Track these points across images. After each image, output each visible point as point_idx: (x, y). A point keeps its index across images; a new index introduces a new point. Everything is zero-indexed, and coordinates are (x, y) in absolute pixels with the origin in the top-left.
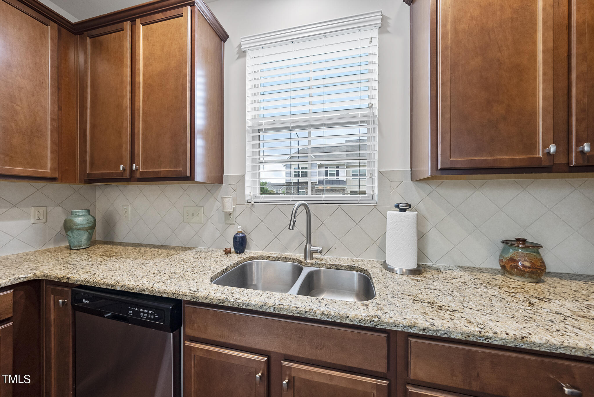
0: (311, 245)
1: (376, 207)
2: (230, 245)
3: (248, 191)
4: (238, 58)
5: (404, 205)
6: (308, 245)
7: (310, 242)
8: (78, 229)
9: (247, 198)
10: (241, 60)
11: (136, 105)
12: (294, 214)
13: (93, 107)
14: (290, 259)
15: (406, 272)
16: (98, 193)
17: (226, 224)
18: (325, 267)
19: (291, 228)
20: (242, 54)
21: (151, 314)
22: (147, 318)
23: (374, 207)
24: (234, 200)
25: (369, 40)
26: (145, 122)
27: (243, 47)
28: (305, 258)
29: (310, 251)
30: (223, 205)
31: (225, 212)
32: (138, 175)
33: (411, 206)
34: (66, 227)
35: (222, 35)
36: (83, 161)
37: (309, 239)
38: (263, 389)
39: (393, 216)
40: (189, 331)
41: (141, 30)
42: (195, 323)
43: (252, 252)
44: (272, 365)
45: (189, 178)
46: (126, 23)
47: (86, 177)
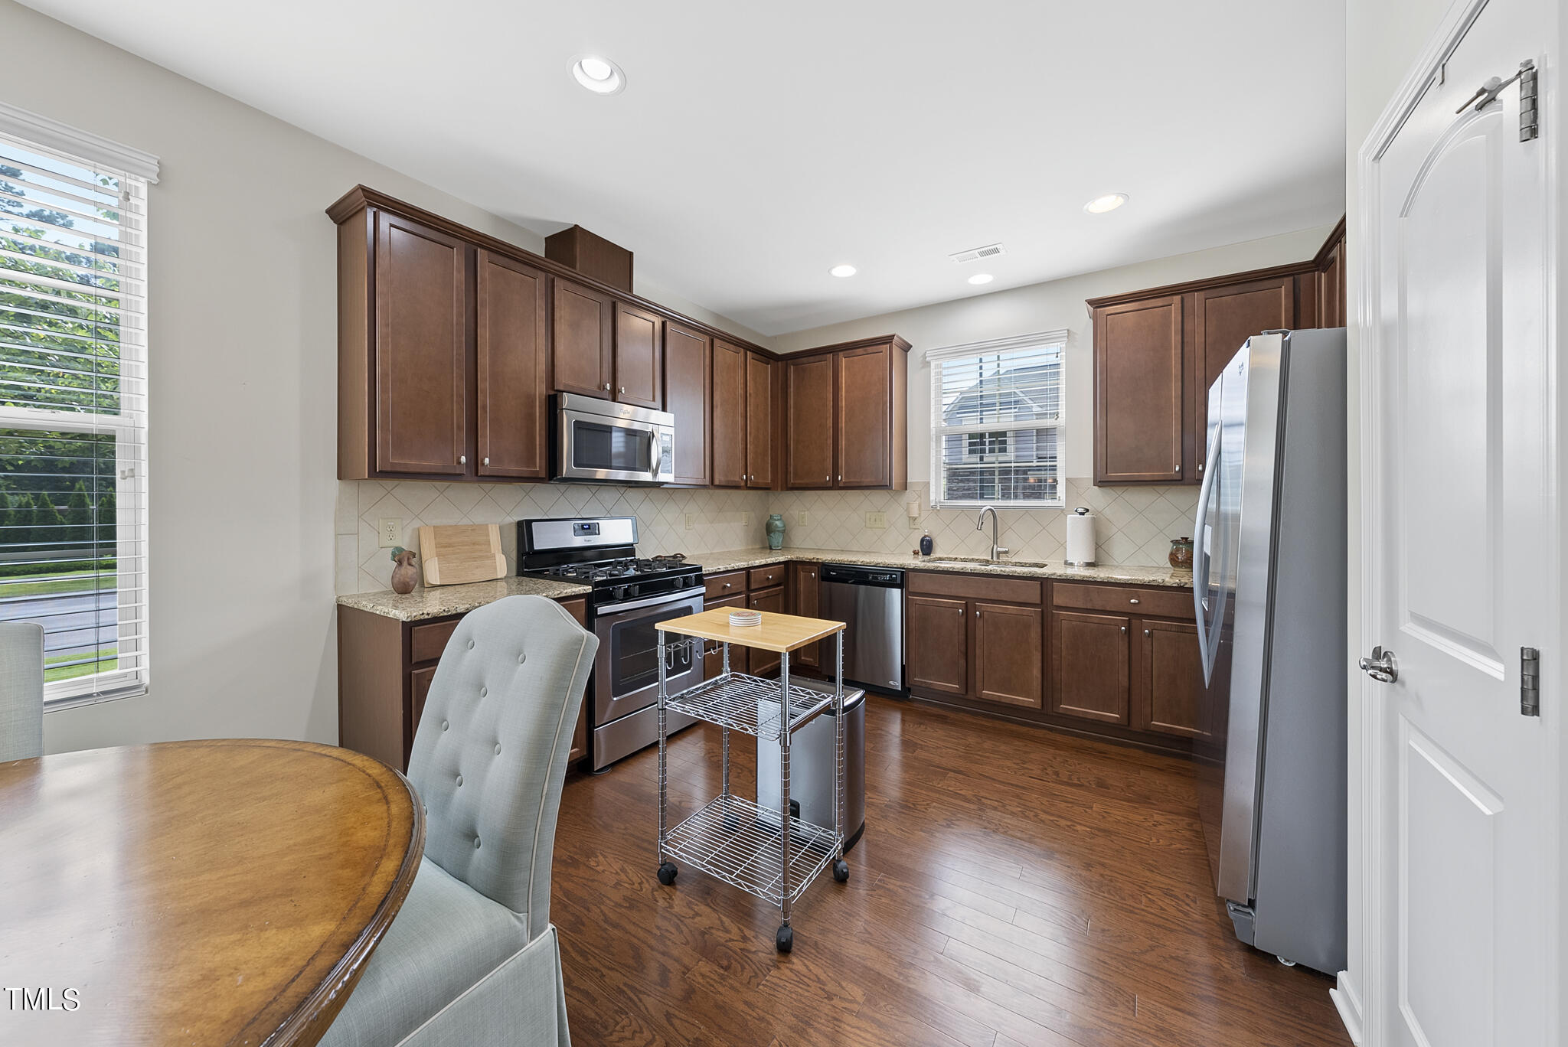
0: (998, 547)
1: (1063, 512)
2: (918, 546)
3: (932, 498)
4: (923, 367)
5: (1083, 510)
6: (995, 546)
7: (997, 544)
8: (778, 531)
9: (933, 504)
10: (925, 370)
11: (840, 425)
12: (981, 517)
13: (797, 425)
14: (978, 558)
15: (1082, 564)
16: (772, 499)
17: (910, 528)
18: (1010, 564)
19: (978, 529)
20: (926, 362)
21: (886, 578)
22: (884, 580)
23: (1061, 512)
24: (919, 505)
25: (1056, 355)
26: (847, 439)
27: (927, 359)
28: (992, 558)
29: (997, 553)
30: (908, 510)
31: (910, 517)
32: (841, 485)
33: (1087, 510)
34: (769, 529)
35: (906, 348)
36: (787, 472)
37: (995, 541)
38: (963, 620)
39: (1072, 518)
40: (910, 589)
41: (843, 362)
42: (916, 583)
43: (938, 555)
44: (969, 605)
45: (886, 487)
46: (828, 355)
47: (790, 486)
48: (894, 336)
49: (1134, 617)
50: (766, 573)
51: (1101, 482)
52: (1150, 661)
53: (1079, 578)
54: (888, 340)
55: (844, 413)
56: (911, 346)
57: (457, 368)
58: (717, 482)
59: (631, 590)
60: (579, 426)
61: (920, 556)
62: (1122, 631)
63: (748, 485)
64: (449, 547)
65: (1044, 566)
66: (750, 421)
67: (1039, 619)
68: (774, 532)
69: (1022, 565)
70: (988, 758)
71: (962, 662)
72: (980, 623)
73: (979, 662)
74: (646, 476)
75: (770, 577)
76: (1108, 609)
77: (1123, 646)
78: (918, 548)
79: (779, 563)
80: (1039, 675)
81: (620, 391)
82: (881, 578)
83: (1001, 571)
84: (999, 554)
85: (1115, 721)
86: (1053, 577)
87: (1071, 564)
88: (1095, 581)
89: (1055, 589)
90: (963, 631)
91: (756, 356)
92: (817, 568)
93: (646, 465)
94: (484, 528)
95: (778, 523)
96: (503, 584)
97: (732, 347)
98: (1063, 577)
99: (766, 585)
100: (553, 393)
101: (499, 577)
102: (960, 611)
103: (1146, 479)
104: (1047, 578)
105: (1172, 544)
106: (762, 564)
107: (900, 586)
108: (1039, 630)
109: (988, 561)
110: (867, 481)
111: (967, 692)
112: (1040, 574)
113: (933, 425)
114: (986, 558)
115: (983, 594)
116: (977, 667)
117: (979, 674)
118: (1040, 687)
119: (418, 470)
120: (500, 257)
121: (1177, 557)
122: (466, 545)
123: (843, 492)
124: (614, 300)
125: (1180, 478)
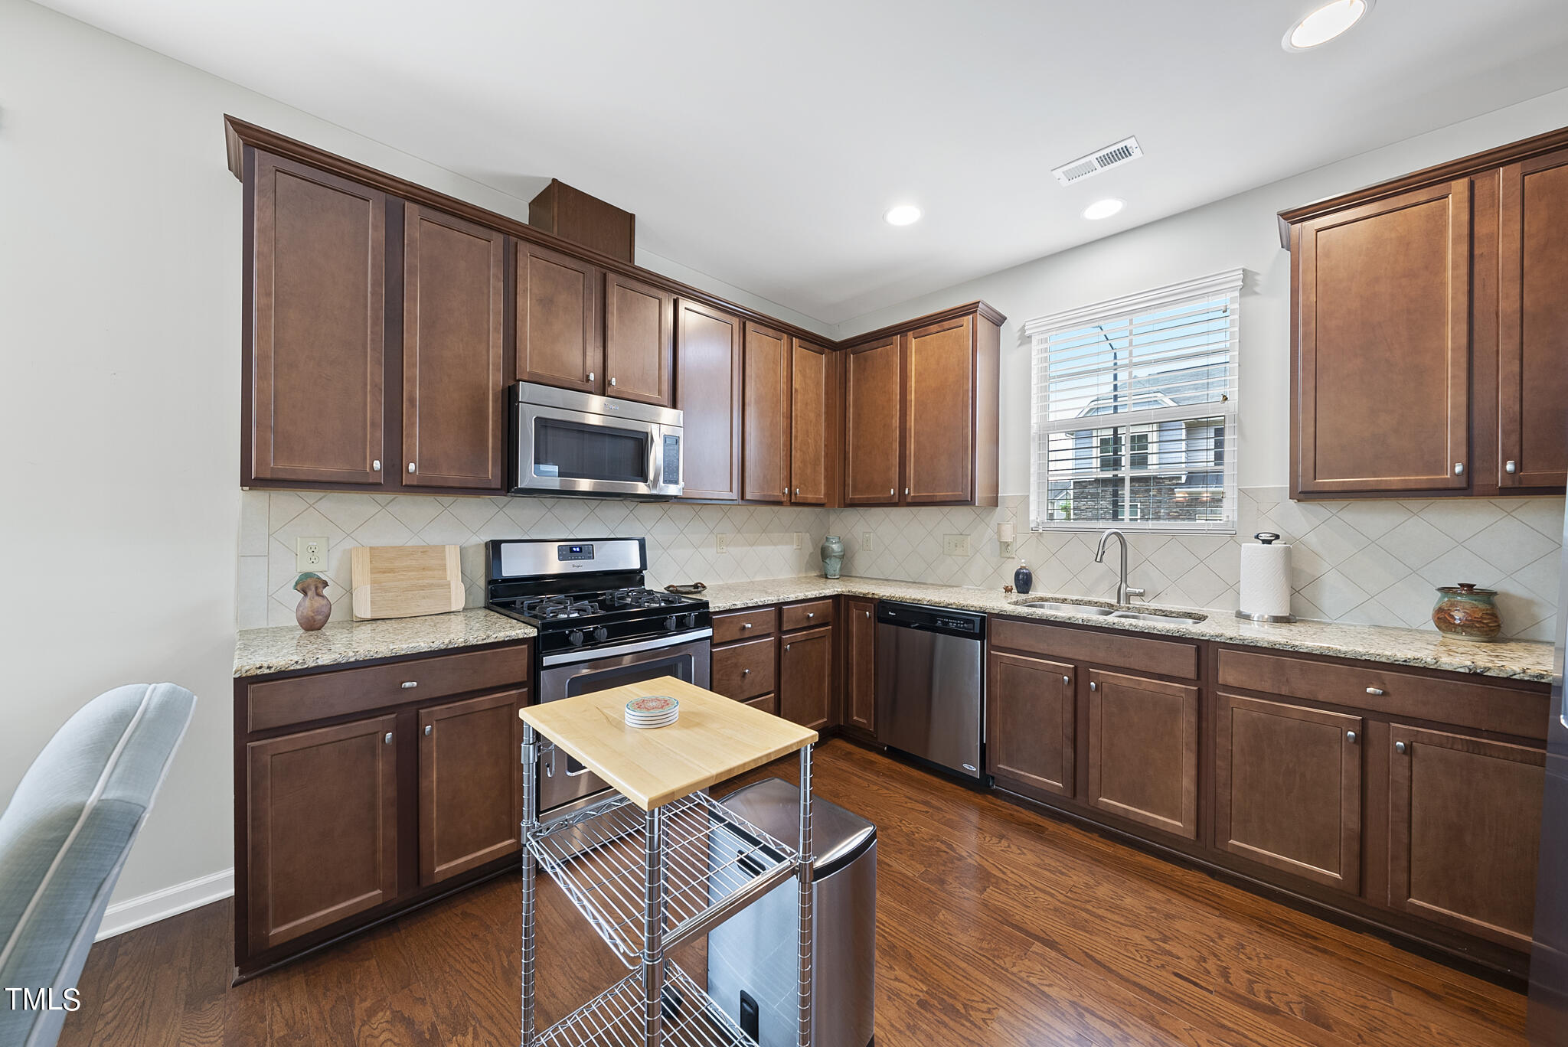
0: (1127, 586)
1: (1234, 538)
2: (1011, 582)
3: (1033, 516)
4: (1020, 345)
5: (1268, 535)
6: (1123, 585)
7: (1126, 582)
8: (835, 556)
9: (1032, 525)
10: (1024, 348)
11: (908, 424)
12: (1102, 546)
13: (856, 427)
14: (1096, 603)
15: (1267, 619)
16: (832, 518)
17: (1001, 557)
18: (1147, 612)
19: (1098, 560)
20: (1025, 339)
21: (960, 624)
22: (956, 627)
23: (1229, 538)
24: (1015, 527)
25: (1221, 308)
26: (917, 442)
27: (1028, 334)
28: (1119, 602)
29: (1126, 594)
30: (999, 532)
31: (1001, 542)
32: (909, 500)
33: (1277, 537)
34: (824, 554)
35: (998, 321)
36: (845, 485)
37: (1124, 577)
38: (1070, 693)
39: (1251, 549)
40: (994, 642)
41: (913, 343)
42: (1001, 635)
43: (1040, 594)
44: (1080, 673)
45: (969, 502)
46: (894, 337)
47: (848, 501)
48: (979, 302)
49: (1369, 717)
50: (805, 609)
51: (1304, 493)
52: (1406, 794)
53: (1266, 645)
54: (970, 309)
55: (913, 408)
56: (1005, 319)
57: (371, 350)
58: (748, 496)
59: (597, 634)
60: (542, 424)
61: (1015, 596)
62: (1347, 738)
63: (793, 501)
64: (389, 573)
65: (1200, 618)
66: (796, 424)
67: (1193, 702)
68: (830, 557)
69: (1166, 614)
70: (1101, 918)
71: (1068, 752)
72: (1096, 699)
73: (1094, 756)
74: (642, 488)
75: (811, 615)
76: (1321, 698)
77: (1349, 764)
78: (1011, 583)
79: (825, 598)
80: (1193, 788)
81: (610, 384)
82: (952, 625)
83: (1131, 625)
84: (1128, 596)
85: (1331, 883)
86: (1218, 640)
87: (1247, 617)
88: (1297, 652)
89: (1222, 658)
90: (1069, 708)
91: (804, 343)
92: (873, 605)
93: (642, 475)
94: (440, 550)
95: (835, 547)
96: (461, 618)
97: (771, 332)
98: (1237, 642)
99: (806, 625)
100: (512, 383)
101: (453, 610)
102: (1066, 678)
103: (1394, 487)
104: (1208, 641)
105: (1439, 594)
106: (800, 598)
107: (981, 637)
108: (1193, 719)
109: (1113, 606)
110: (941, 494)
111: (1075, 795)
112: (1196, 634)
113: (1034, 420)
114: (1108, 601)
115: (1100, 656)
116: (1090, 761)
117: (1094, 773)
118: (1193, 807)
119: (311, 478)
120: (438, 214)
121: (1452, 617)
122: (413, 571)
123: (915, 509)
124: (604, 271)
125: (1464, 485)
